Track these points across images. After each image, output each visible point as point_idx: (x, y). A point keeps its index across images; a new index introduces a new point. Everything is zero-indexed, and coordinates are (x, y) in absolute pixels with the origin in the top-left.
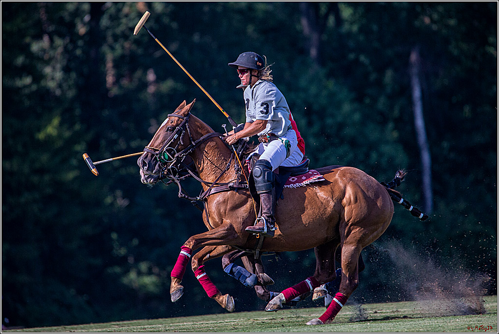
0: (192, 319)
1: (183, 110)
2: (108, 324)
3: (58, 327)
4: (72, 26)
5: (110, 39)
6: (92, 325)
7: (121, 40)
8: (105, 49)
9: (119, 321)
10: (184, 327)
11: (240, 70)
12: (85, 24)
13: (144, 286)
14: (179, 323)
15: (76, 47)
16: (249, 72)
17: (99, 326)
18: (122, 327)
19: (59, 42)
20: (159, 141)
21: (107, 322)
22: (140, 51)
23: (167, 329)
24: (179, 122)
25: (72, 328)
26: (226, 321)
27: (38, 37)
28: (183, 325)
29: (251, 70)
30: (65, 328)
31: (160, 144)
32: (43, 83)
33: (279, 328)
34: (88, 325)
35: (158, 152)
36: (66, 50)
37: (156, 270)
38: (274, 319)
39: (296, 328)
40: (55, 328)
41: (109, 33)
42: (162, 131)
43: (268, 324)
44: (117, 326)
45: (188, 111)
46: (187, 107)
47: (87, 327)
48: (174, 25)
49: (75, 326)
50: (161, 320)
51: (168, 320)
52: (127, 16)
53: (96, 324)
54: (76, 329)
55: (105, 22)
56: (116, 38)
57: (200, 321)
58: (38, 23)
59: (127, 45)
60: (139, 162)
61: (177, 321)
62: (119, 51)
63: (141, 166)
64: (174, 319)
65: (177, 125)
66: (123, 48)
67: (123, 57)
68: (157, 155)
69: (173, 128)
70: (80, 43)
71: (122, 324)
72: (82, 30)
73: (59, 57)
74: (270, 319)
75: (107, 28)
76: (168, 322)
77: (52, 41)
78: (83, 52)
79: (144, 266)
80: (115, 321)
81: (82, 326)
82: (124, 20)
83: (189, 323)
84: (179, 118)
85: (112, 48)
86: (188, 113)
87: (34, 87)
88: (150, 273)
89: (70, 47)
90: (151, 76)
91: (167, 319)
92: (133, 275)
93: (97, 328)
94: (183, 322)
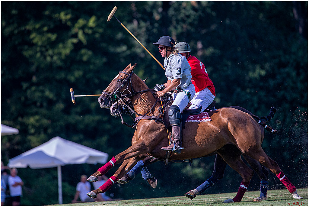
0: (225, 195)
1: (129, 70)
2: (174, 198)
3: (143, 200)
4: (151, 14)
5: (174, 23)
6: (164, 198)
7: (181, 23)
8: (171, 28)
9: (180, 196)
10: (220, 200)
11: (160, 48)
12: (158, 13)
13: (196, 175)
14: (217, 197)
15: (153, 27)
16: (166, 48)
17: (168, 199)
18: (182, 199)
19: (143, 24)
20: (112, 88)
21: (173, 196)
22: (193, 30)
23: (210, 201)
24: (126, 77)
25: (151, 200)
26: (246, 196)
27: (130, 22)
28: (219, 199)
29: (167, 47)
30: (147, 200)
31: (113, 89)
32: (133, 50)
33: (279, 201)
34: (161, 198)
35: (111, 94)
36: (148, 29)
37: (203, 165)
38: (276, 195)
39: (290, 201)
40: (141, 200)
41: (174, 19)
42: (115, 82)
43: (272, 198)
44: (179, 199)
45: (132, 70)
46: (131, 68)
47: (160, 199)
48: (214, 14)
49: (154, 199)
50: (206, 195)
51: (211, 196)
52: (185, 8)
53: (166, 198)
54: (154, 200)
55: (171, 12)
56: (178, 22)
57: (230, 196)
58: (131, 13)
59: (185, 26)
60: (99, 100)
61: (216, 196)
62: (180, 30)
63: (100, 102)
64: (214, 195)
65: (124, 79)
66: (182, 28)
67: (182, 34)
68: (110, 96)
69: (122, 80)
70: (156, 25)
71: (182, 198)
72: (157, 17)
73: (143, 34)
74: (273, 196)
75: (173, 16)
76: (210, 197)
77: (139, 23)
78: (158, 30)
79: (195, 162)
80: (178, 196)
81: (157, 199)
82: (183, 11)
83: (223, 198)
84: (126, 74)
85: (176, 28)
86: (132, 72)
87: (128, 52)
88: (199, 166)
89: (150, 27)
90: (200, 45)
91: (209, 195)
92: (189, 168)
93: (166, 200)
94: (219, 197)
